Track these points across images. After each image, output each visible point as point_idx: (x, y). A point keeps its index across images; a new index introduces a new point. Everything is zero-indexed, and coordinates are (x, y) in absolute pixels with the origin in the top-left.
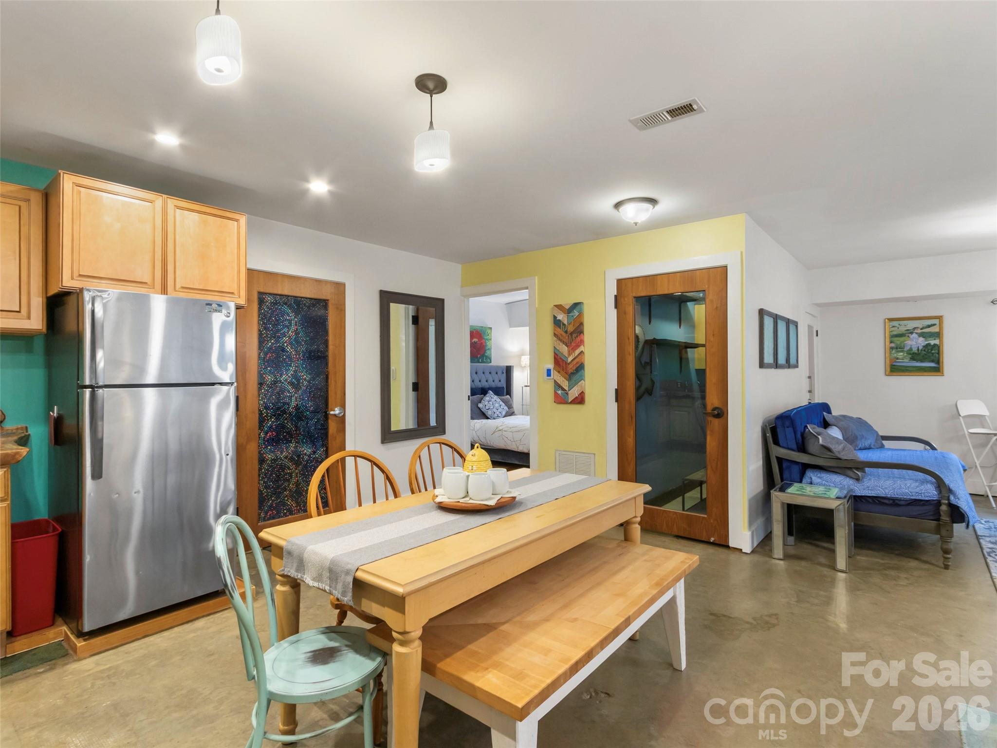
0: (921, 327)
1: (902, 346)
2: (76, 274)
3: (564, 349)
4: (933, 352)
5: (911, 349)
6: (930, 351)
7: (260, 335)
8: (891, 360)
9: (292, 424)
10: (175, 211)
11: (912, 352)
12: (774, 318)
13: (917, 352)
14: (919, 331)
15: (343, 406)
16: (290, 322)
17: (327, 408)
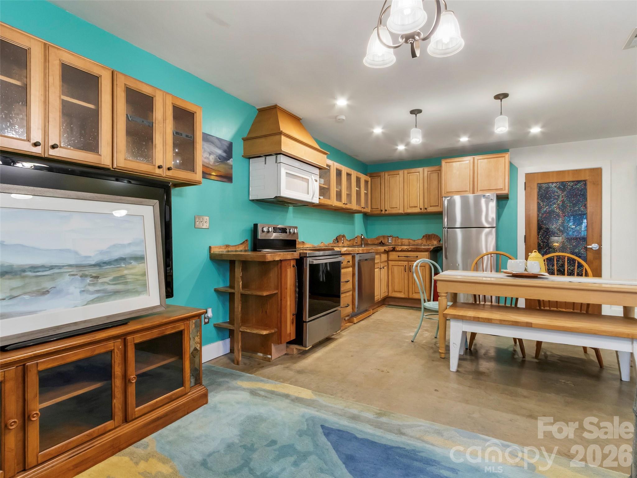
2: (446, 192)
7: (539, 205)
10: (478, 161)
15: (599, 243)
16: (558, 196)
17: (586, 244)
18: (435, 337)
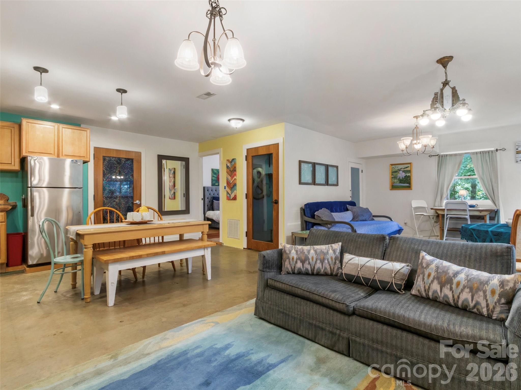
0: (403, 168)
1: (396, 177)
2: (27, 151)
3: (230, 178)
4: (408, 179)
5: (400, 178)
6: (407, 178)
7: (104, 172)
8: (392, 183)
9: (117, 206)
10: (62, 129)
11: (400, 179)
12: (312, 164)
13: (402, 179)
14: (403, 170)
15: (140, 200)
16: (117, 167)
17: (133, 201)
18: (55, 292)
